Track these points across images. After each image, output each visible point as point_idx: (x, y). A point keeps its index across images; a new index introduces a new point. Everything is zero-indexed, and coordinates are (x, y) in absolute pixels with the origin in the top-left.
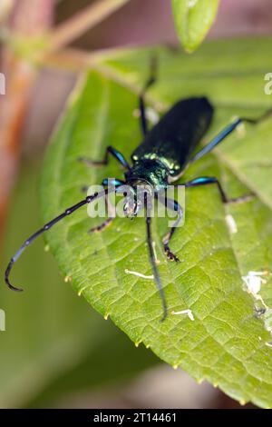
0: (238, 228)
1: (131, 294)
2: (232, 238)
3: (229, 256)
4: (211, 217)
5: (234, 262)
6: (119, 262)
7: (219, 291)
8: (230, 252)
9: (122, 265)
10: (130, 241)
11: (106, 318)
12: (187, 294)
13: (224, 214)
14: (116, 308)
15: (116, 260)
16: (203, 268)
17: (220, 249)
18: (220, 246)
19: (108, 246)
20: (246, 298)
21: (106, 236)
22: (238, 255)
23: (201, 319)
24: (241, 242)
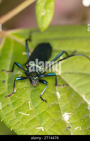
0: (61, 97)
1: (21, 121)
2: (58, 100)
3: (57, 107)
4: (51, 92)
5: (59, 109)
6: (16, 109)
7: (53, 120)
8: (58, 105)
9: (17, 110)
10: (21, 101)
11: (11, 130)
12: (41, 121)
13: (56, 91)
14: (15, 126)
15: (15, 108)
16: (48, 112)
17: (54, 104)
18: (54, 103)
19: (12, 103)
20: (64, 123)
21: (12, 99)
22: (61, 107)
23: (47, 130)
24: (62, 102)
